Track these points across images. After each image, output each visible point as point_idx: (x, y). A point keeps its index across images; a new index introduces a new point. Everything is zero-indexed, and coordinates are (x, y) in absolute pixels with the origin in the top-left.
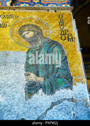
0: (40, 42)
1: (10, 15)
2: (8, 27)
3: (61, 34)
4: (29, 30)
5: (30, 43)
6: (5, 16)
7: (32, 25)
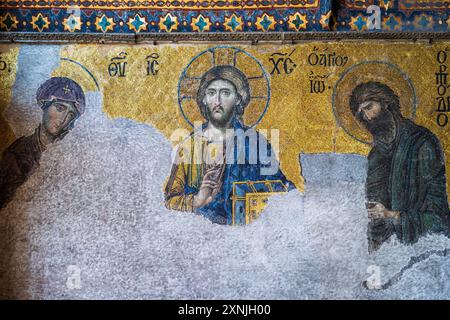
0: (394, 131)
1: (330, 55)
2: (327, 90)
3: (439, 110)
4: (371, 99)
5: (374, 132)
6: (320, 58)
7: (378, 84)
